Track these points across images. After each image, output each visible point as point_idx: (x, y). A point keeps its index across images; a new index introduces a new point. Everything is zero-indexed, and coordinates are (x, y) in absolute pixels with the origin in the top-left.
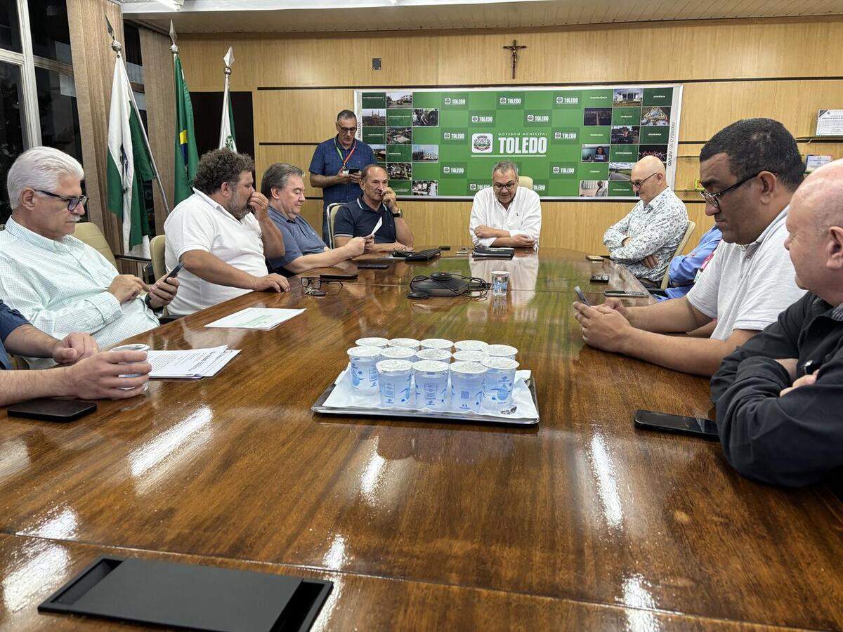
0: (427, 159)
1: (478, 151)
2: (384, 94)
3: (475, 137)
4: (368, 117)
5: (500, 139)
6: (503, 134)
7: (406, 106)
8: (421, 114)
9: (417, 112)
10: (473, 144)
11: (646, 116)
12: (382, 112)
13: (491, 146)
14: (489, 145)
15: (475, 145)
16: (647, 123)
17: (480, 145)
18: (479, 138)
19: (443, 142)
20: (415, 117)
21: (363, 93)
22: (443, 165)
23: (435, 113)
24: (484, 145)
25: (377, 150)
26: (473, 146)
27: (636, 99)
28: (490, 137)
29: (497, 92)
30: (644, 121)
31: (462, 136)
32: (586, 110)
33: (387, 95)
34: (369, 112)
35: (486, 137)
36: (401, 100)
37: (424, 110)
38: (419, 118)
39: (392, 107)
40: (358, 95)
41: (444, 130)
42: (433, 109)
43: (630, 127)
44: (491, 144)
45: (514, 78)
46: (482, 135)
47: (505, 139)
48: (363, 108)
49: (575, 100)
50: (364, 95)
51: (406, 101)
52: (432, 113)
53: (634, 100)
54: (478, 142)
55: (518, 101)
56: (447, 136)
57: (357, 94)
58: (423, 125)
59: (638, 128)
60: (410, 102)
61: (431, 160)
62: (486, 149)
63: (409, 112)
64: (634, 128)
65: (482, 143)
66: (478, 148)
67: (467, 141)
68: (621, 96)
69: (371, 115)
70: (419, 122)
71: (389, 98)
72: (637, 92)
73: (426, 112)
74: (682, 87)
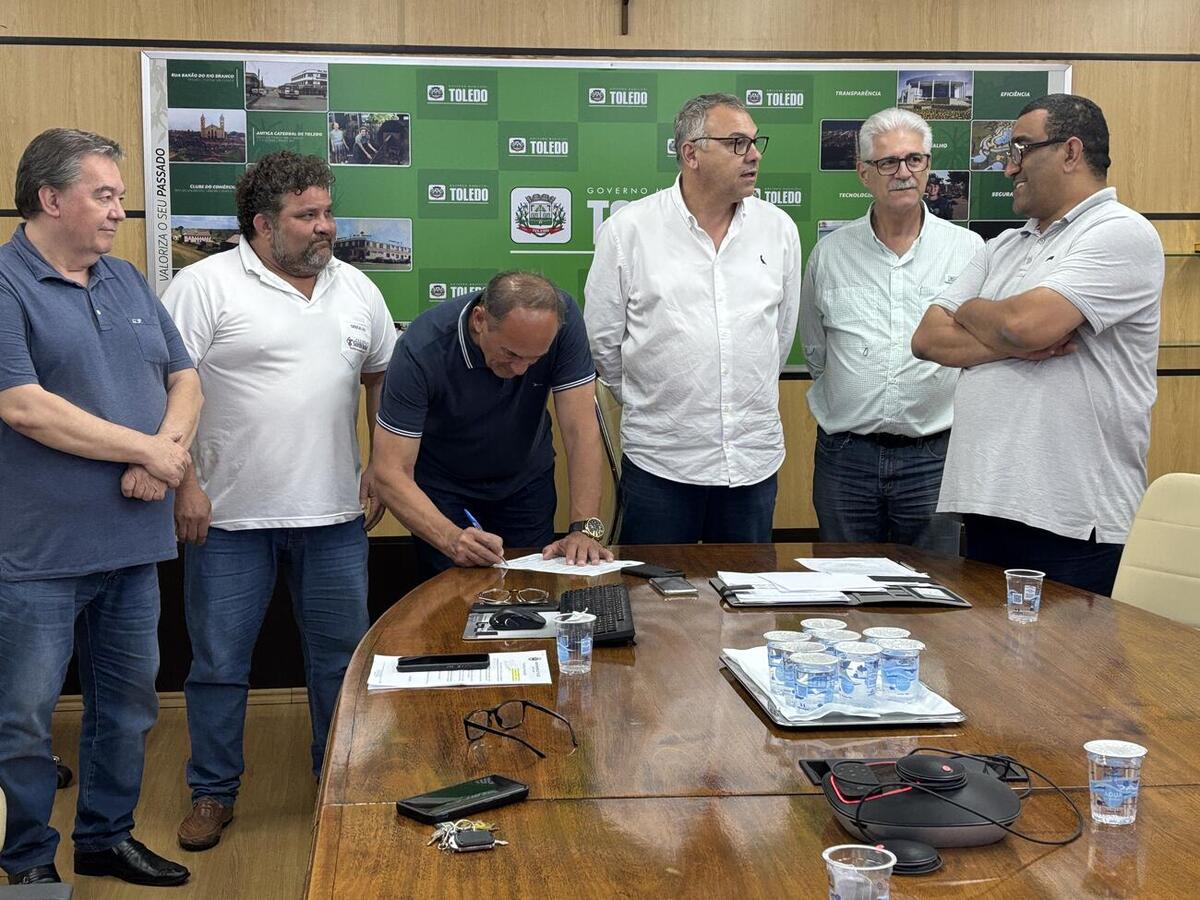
0: (378, 260)
1: (531, 238)
2: (240, 65)
3: (519, 196)
4: (189, 134)
5: (590, 204)
6: (601, 191)
7: (308, 104)
8: (355, 130)
9: (343, 122)
10: (514, 217)
11: (984, 144)
12: (233, 120)
13: (567, 225)
14: (561, 221)
15: (520, 220)
16: (987, 163)
17: (535, 221)
18: (531, 199)
19: (425, 212)
20: (337, 136)
21: (170, 62)
22: (427, 276)
23: (398, 128)
24: (547, 221)
25: (220, 233)
26: (515, 225)
27: (958, 98)
28: (563, 197)
29: (583, 73)
30: (980, 158)
31: (482, 195)
32: (827, 126)
33: (249, 69)
34: (189, 119)
35: (550, 199)
36: (294, 87)
37: (366, 116)
38: (349, 140)
39: (265, 106)
40: (153, 70)
41: (427, 177)
42: (390, 116)
43: (943, 175)
44: (568, 218)
45: (624, 31)
46: (541, 191)
47: (605, 204)
48: (171, 105)
49: (797, 100)
50: (173, 65)
51: (309, 90)
52: (390, 126)
53: (952, 102)
54: (530, 213)
55: (640, 98)
56: (436, 193)
57: (152, 65)
58: (363, 159)
59: (964, 177)
60: (323, 93)
61: (390, 262)
62: (552, 231)
63: (318, 123)
64: (954, 177)
65: (541, 215)
66: (530, 231)
67: (496, 208)
68: (918, 92)
69: (197, 128)
70: (351, 152)
71: (253, 78)
72: (958, 80)
73: (372, 122)
74: (1069, 72)
